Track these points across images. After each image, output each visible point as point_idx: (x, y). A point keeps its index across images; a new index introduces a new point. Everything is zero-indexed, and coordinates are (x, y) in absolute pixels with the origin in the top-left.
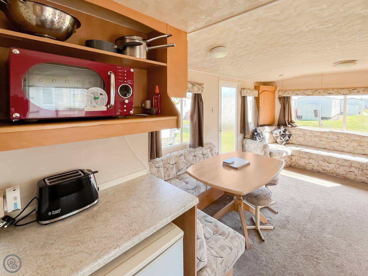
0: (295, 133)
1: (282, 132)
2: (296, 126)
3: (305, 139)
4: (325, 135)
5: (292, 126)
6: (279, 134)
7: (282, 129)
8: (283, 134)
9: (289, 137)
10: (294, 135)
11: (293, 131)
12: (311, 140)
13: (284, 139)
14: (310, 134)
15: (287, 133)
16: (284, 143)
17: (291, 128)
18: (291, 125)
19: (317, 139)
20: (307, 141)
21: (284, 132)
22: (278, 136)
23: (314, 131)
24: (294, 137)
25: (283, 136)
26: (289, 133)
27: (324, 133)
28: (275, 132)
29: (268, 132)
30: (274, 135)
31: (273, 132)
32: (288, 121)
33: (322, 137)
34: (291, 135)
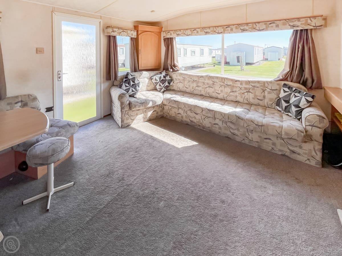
0: (176, 78)
1: (162, 77)
2: (177, 71)
3: (184, 85)
4: (202, 80)
5: (174, 71)
6: (159, 80)
7: (164, 74)
8: (163, 80)
9: (169, 83)
10: (175, 80)
11: (174, 76)
12: (189, 86)
13: (163, 85)
14: (188, 79)
15: (168, 78)
16: (162, 90)
17: (173, 73)
18: (173, 69)
19: (195, 85)
20: (186, 87)
21: (164, 77)
22: (158, 81)
23: (192, 75)
24: (175, 82)
25: (163, 81)
26: (170, 79)
27: (200, 77)
28: (154, 77)
29: (147, 78)
30: (154, 81)
31: (152, 78)
32: (171, 66)
33: (199, 81)
34: (172, 80)
